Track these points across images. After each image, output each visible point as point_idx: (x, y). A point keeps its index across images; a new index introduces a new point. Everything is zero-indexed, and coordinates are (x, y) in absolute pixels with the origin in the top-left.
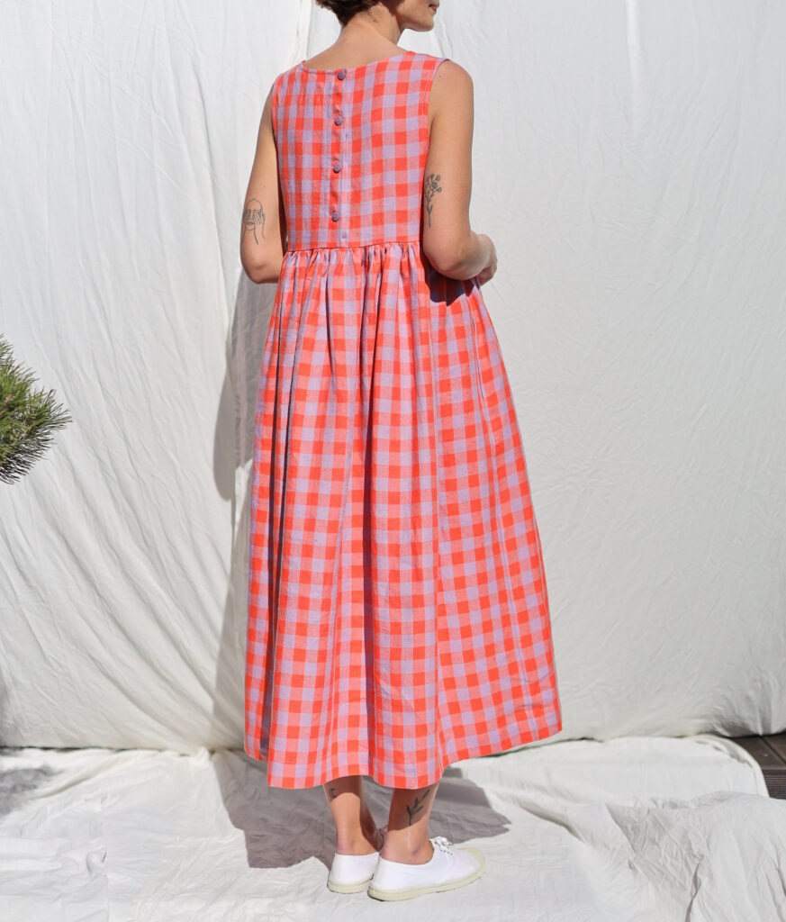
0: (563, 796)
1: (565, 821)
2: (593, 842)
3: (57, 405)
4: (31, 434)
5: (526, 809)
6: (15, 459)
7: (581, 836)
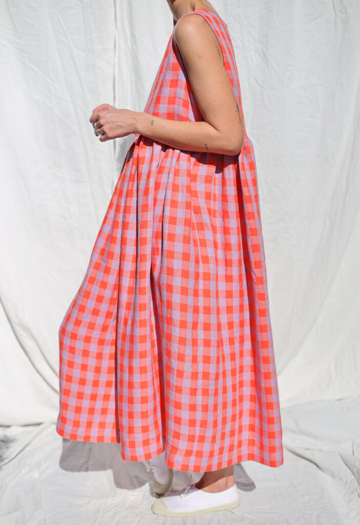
7: (324, 470)
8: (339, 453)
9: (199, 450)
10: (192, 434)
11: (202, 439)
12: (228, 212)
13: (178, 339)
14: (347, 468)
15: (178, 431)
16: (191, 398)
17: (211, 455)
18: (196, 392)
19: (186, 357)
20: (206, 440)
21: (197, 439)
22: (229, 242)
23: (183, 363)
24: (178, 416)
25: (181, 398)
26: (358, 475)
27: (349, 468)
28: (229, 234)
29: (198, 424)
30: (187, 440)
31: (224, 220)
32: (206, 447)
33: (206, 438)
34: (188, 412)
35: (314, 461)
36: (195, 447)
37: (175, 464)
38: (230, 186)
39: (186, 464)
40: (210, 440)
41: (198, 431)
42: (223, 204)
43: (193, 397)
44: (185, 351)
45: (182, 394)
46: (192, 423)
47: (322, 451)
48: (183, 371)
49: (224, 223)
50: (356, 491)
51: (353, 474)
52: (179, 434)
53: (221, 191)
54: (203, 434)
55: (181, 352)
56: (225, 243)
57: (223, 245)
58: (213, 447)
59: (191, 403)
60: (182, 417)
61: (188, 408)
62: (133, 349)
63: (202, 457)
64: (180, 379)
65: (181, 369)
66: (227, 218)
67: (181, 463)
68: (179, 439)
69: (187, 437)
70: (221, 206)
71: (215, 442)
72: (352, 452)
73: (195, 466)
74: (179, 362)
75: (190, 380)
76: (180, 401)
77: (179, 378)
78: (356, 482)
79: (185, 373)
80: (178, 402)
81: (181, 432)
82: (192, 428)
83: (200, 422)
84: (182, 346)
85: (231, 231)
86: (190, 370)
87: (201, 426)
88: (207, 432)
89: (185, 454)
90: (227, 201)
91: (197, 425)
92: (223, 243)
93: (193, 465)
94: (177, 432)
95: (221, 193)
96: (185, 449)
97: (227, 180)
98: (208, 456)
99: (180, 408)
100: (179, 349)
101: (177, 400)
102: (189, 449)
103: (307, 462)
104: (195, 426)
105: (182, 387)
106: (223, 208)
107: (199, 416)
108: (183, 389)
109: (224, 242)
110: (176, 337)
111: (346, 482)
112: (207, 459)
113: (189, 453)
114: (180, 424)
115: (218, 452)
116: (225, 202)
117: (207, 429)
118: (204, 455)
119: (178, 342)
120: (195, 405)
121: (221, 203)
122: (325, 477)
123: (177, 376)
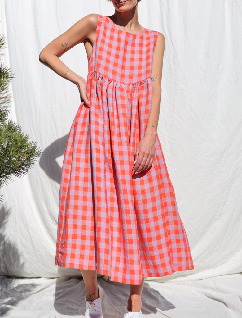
0: (220, 291)
1: (223, 301)
2: (234, 309)
3: (38, 148)
4: (28, 159)
5: (207, 296)
6: (22, 168)
7: (229, 307)
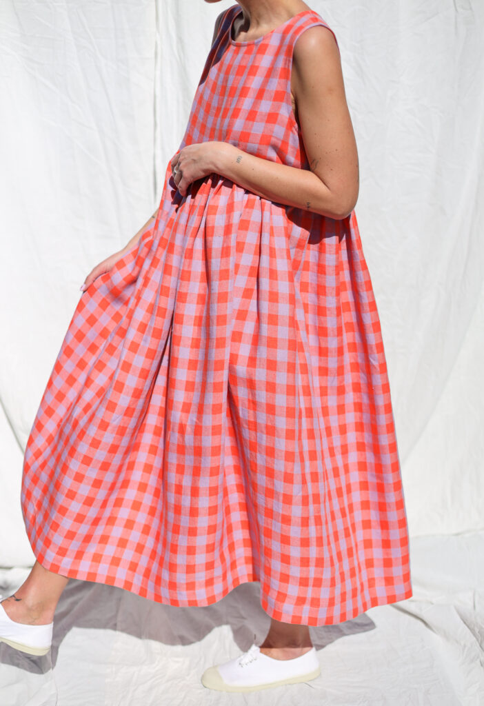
8: (455, 607)
9: (315, 597)
10: (304, 576)
11: (318, 583)
12: (325, 287)
13: (283, 454)
14: (466, 627)
15: (287, 573)
16: (302, 530)
17: (331, 603)
18: (308, 522)
19: (294, 477)
20: (324, 583)
21: (311, 582)
22: (324, 325)
23: (291, 485)
24: (286, 553)
25: (289, 531)
26: (481, 636)
27: (468, 627)
28: (325, 315)
29: (313, 563)
30: (298, 584)
31: (318, 298)
32: (324, 594)
33: (323, 581)
34: (299, 548)
35: (421, 617)
36: (310, 592)
37: (283, 615)
38: (330, 254)
39: (297, 614)
40: (329, 584)
41: (312, 572)
42: (318, 276)
43: (305, 528)
44: (293, 469)
45: (290, 525)
46: (305, 562)
47: (432, 604)
48: (291, 496)
49: (318, 300)
50: (478, 658)
51: (474, 635)
52: (288, 576)
53: (317, 259)
54: (319, 576)
55: (289, 471)
56: (319, 327)
57: (316, 329)
58: (332, 592)
59: (303, 537)
60: (291, 555)
61: (299, 543)
62: (200, 463)
63: (318, 606)
64: (288, 506)
65: (288, 493)
66: (323, 295)
67: (292, 614)
68: (288, 583)
69: (299, 580)
70: (315, 278)
71: (335, 585)
72: (472, 604)
73: (310, 618)
74: (286, 484)
75: (301, 507)
76: (288, 535)
77: (286, 505)
78: (478, 645)
79: (294, 498)
80: (285, 536)
81: (290, 574)
82: (305, 569)
83: (314, 560)
84: (290, 463)
85: (328, 312)
86: (300, 494)
87: (317, 566)
88: (324, 572)
89: (296, 602)
90: (325, 273)
91: (310, 564)
92: (315, 326)
93: (307, 616)
94: (284, 574)
95: (316, 261)
96: (296, 595)
97: (327, 246)
98: (327, 604)
99: (289, 544)
100: (286, 467)
101: (284, 534)
102: (302, 596)
103: (412, 619)
104: (308, 566)
105: (290, 517)
106: (318, 281)
107: (313, 552)
108: (292, 518)
109: (317, 325)
110: (281, 451)
111: (465, 646)
112: (326, 608)
113: (301, 601)
114: (288, 563)
115: (340, 600)
116: (321, 274)
117: (324, 569)
118: (321, 603)
119: (284, 458)
120: (308, 539)
121: (316, 274)
122: (436, 639)
123: (284, 502)
